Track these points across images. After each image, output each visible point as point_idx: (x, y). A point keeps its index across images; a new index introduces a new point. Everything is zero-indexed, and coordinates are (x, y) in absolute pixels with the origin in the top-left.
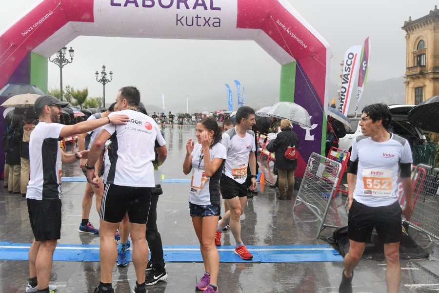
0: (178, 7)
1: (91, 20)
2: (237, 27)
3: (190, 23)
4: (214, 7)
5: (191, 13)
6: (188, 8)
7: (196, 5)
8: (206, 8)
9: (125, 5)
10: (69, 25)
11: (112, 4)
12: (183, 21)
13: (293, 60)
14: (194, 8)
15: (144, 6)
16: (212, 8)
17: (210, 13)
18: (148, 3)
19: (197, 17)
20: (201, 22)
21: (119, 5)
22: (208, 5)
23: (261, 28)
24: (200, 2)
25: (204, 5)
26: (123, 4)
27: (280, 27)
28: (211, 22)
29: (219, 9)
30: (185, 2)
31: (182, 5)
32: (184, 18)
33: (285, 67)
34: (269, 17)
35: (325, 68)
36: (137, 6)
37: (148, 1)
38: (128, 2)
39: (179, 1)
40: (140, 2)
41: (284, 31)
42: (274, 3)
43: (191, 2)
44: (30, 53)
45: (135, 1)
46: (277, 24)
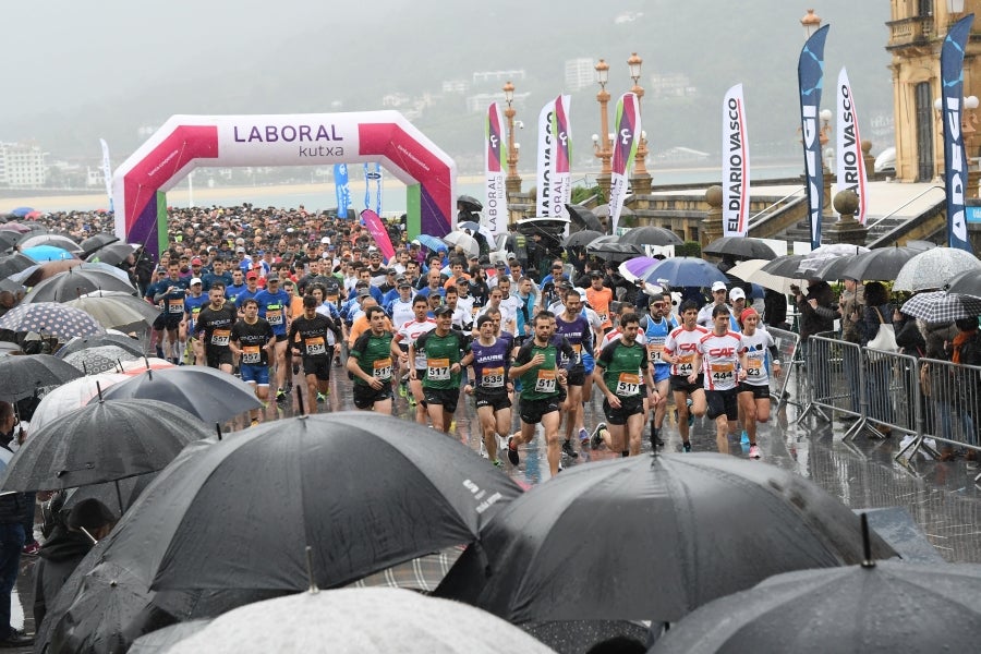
0: (301, 139)
1: (217, 156)
2: (360, 154)
3: (313, 153)
4: (336, 137)
5: (314, 144)
6: (310, 139)
7: (319, 136)
8: (328, 139)
9: (250, 140)
10: (194, 160)
11: (237, 140)
12: (307, 152)
13: (416, 182)
14: (317, 139)
15: (268, 140)
16: (334, 138)
17: (332, 144)
18: (272, 137)
19: (320, 148)
20: (324, 152)
21: (244, 141)
22: (331, 136)
23: (384, 154)
24: (322, 133)
25: (326, 136)
26: (247, 139)
27: (402, 152)
28: (334, 152)
29: (341, 139)
30: (307, 134)
31: (305, 137)
33: (410, 187)
34: (389, 143)
35: (450, 190)
36: (261, 140)
37: (272, 135)
38: (252, 137)
39: (301, 134)
40: (263, 136)
41: (405, 156)
42: (395, 128)
43: (314, 134)
44: (155, 192)
45: (259, 137)
46: (399, 150)
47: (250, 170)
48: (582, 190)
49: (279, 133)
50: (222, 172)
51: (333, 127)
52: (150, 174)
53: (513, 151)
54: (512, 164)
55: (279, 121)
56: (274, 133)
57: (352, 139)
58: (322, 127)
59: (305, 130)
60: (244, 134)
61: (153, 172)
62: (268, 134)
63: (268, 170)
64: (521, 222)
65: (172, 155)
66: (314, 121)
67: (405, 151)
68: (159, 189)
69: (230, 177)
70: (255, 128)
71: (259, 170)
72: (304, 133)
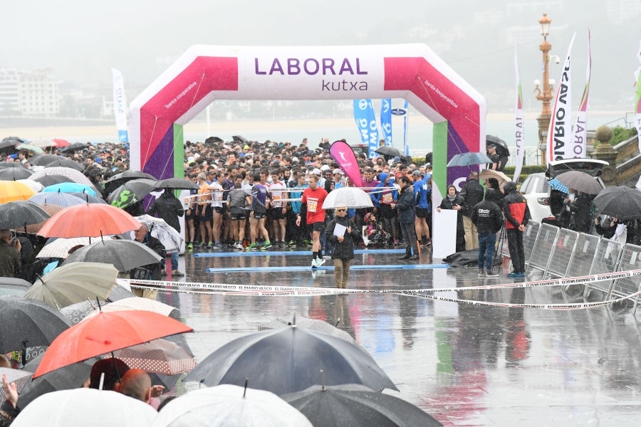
0: (324, 73)
1: (237, 90)
2: (385, 89)
3: (336, 87)
4: (361, 71)
5: (337, 79)
6: (334, 73)
7: (343, 69)
8: (352, 73)
9: (271, 73)
11: (257, 72)
12: (330, 86)
13: (444, 120)
14: (341, 73)
15: (290, 73)
16: (359, 72)
17: (356, 78)
18: (294, 70)
19: (344, 82)
20: (348, 86)
21: (264, 73)
22: (355, 70)
23: (410, 90)
24: (346, 67)
25: (350, 69)
26: (268, 72)
27: (429, 88)
28: (357, 87)
29: (366, 73)
30: (331, 67)
31: (328, 70)
32: (331, 84)
33: (437, 124)
34: (416, 78)
35: (478, 128)
36: (282, 73)
37: (294, 68)
38: (273, 70)
39: (325, 67)
40: (285, 69)
41: (432, 93)
42: (421, 62)
43: (337, 68)
44: (173, 124)
45: (280, 69)
46: (426, 85)
47: (269, 103)
48: (622, 129)
49: (301, 66)
50: (241, 104)
51: (358, 60)
52: (168, 106)
53: (547, 87)
54: (546, 100)
55: (301, 53)
56: (297, 66)
57: (377, 74)
58: (346, 61)
59: (328, 63)
60: (265, 66)
61: (170, 105)
62: (290, 66)
63: (288, 103)
64: (554, 163)
65: (190, 88)
66: (338, 54)
67: (432, 87)
68: (177, 122)
69: (249, 110)
70: (276, 61)
71: (279, 103)
72: (327, 66)
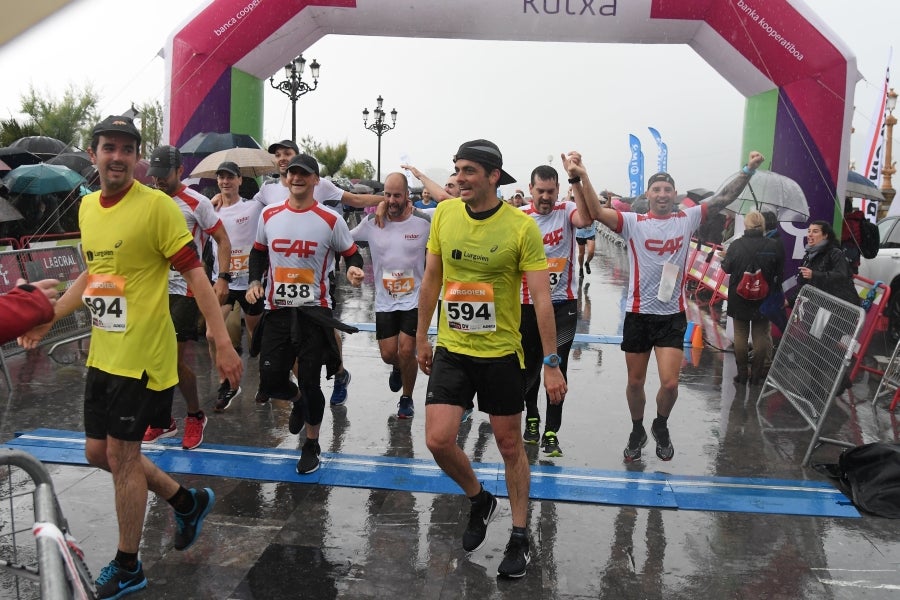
1: (353, 2)
2: (653, 15)
23: (704, 19)
27: (746, 16)
44: (229, 70)
46: (739, 9)
